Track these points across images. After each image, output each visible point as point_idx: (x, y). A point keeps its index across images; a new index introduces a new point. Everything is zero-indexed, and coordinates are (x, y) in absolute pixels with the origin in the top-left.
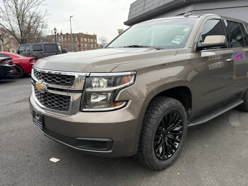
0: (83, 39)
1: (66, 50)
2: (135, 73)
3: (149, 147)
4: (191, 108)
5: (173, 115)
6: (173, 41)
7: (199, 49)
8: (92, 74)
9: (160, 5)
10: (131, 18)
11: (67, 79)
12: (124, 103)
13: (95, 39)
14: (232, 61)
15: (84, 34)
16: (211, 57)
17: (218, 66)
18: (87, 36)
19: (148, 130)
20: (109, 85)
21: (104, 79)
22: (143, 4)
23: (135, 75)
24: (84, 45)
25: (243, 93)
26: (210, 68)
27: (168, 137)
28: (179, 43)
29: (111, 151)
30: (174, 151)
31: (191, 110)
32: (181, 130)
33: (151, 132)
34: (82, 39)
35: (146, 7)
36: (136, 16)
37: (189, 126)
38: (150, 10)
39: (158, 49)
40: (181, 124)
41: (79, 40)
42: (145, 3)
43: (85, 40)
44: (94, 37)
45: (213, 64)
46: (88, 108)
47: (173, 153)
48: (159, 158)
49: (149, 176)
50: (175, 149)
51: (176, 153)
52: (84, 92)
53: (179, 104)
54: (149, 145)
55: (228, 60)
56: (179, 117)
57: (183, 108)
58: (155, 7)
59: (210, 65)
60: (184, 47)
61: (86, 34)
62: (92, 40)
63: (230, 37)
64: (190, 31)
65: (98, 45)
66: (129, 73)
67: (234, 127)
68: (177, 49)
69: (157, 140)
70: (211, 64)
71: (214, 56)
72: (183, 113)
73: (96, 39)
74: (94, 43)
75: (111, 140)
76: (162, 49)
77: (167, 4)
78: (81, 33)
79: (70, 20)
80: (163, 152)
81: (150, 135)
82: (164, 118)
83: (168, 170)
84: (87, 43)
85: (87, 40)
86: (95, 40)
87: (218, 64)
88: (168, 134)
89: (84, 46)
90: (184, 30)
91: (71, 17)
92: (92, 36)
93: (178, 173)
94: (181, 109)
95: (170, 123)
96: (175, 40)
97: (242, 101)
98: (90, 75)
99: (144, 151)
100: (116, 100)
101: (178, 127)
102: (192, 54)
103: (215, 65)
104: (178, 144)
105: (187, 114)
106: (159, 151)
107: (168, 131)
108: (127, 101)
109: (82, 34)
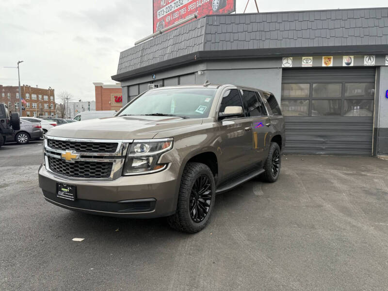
0: (30, 95)
1: (19, 114)
2: (172, 139)
3: (186, 207)
4: (217, 173)
5: (203, 179)
6: (197, 111)
7: (220, 119)
8: (135, 141)
9: (164, 60)
10: (122, 72)
11: (107, 146)
12: (165, 165)
13: (51, 95)
14: (250, 129)
15: (31, 88)
16: (230, 126)
17: (238, 135)
18: (37, 91)
19: (184, 191)
20: (152, 150)
21: (147, 145)
22: (140, 53)
23: (173, 141)
24: (31, 104)
25: (263, 162)
26: (229, 137)
27: (199, 201)
28: (202, 112)
29: (154, 211)
30: (205, 215)
31: (217, 176)
32: (210, 194)
33: (187, 192)
34: (27, 95)
35: (145, 58)
36: (130, 69)
37: (216, 192)
38: (151, 64)
39: (184, 118)
40: (210, 188)
41: (23, 97)
42: (142, 53)
43: (34, 96)
44: (50, 93)
45: (232, 133)
46: (129, 173)
47: (204, 217)
48: (193, 220)
49: (185, 238)
50: (206, 213)
51: (207, 216)
52: (127, 157)
53: (208, 168)
54: (186, 205)
55: (246, 128)
56: (208, 181)
57: (211, 172)
58: (158, 61)
59: (229, 135)
60: (208, 117)
61: (36, 87)
62: (46, 98)
63: (247, 105)
64: (212, 101)
65: (57, 105)
66: (166, 140)
67: (258, 196)
68: (202, 119)
69: (191, 202)
70: (230, 133)
71: (233, 125)
72: (211, 177)
73: (54, 96)
74: (49, 102)
75: (154, 200)
76: (189, 118)
77: (173, 59)
78: (27, 85)
79: (18, 67)
80: (196, 214)
81: (187, 196)
82: (197, 181)
83: (201, 233)
84: (37, 101)
85: (38, 97)
86: (52, 98)
87: (238, 133)
88: (199, 198)
89: (31, 107)
90: (206, 101)
91: (19, 62)
92: (46, 91)
93: (211, 234)
94: (209, 173)
95: (201, 186)
96: (198, 110)
97: (264, 170)
98: (134, 142)
99: (182, 211)
100: (159, 162)
101: (207, 191)
102: (214, 123)
103: (234, 134)
104: (208, 208)
105: (215, 179)
106: (193, 213)
107: (199, 195)
108: (167, 164)
109: (28, 88)
